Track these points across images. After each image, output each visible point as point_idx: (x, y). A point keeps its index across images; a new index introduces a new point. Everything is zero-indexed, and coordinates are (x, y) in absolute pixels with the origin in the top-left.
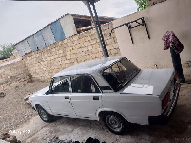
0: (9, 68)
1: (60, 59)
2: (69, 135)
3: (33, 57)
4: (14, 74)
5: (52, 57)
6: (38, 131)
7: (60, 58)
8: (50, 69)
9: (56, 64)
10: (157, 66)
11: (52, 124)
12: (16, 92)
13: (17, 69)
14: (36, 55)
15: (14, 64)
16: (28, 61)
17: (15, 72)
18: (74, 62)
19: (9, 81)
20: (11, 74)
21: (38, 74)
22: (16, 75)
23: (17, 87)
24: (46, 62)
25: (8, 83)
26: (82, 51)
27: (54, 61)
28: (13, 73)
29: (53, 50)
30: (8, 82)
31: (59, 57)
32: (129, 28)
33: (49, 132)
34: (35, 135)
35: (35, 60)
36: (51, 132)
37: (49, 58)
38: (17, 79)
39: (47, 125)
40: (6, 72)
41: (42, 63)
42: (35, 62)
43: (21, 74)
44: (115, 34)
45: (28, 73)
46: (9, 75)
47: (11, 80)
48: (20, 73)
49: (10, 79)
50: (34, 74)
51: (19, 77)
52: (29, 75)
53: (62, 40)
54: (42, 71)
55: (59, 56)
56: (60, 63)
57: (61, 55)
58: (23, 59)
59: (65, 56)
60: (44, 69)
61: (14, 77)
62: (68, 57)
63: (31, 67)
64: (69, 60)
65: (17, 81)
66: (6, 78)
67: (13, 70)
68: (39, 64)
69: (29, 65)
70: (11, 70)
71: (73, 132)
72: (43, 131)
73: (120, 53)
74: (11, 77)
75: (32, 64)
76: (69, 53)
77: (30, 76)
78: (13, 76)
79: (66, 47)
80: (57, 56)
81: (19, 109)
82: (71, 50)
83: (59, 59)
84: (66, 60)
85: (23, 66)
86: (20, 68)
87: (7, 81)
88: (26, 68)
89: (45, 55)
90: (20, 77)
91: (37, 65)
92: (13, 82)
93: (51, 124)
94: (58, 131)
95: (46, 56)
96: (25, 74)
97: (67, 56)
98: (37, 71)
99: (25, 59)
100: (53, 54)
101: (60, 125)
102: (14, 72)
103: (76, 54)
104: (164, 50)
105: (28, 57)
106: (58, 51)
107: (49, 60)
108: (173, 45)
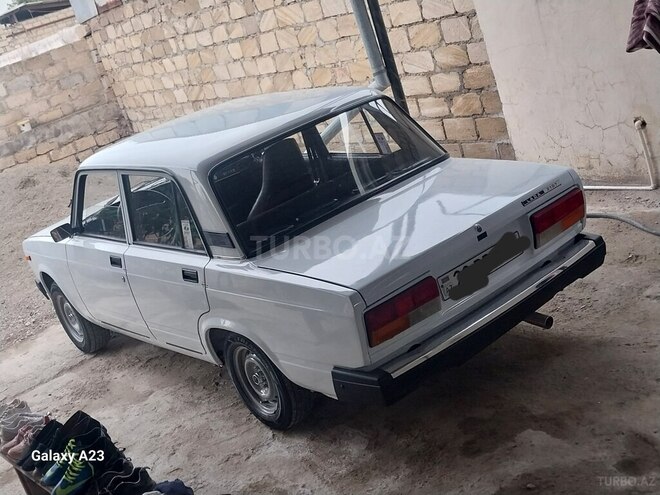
0: (26, 78)
1: (235, 50)
2: (125, 410)
3: (127, 27)
4: (46, 112)
5: (205, 39)
6: (41, 383)
7: (237, 45)
8: (201, 97)
9: (220, 71)
10: (644, 124)
11: (100, 362)
12: (21, 207)
13: (64, 83)
14: (137, 18)
15: (47, 59)
16: (108, 49)
17: (54, 102)
18: (291, 72)
19: (26, 143)
20: (37, 109)
21: (155, 119)
22: (57, 113)
23: (27, 182)
24: (180, 61)
25: (22, 155)
26: (320, 17)
27: (213, 58)
28: (42, 106)
30: (20, 147)
31: (233, 41)
33: (70, 392)
34: (28, 394)
35: (136, 42)
36: (79, 392)
37: (191, 42)
38: (62, 138)
39: (82, 362)
40: (12, 102)
41: (166, 62)
42: (137, 56)
43: (82, 110)
45: (112, 106)
46: (24, 116)
47: (33, 140)
48: (78, 104)
49: (28, 133)
50: (141, 117)
51: (69, 128)
52: (120, 118)
54: (170, 105)
55: (233, 36)
56: (237, 71)
57: (238, 31)
58: (89, 35)
59: (256, 34)
60: (175, 92)
61: (47, 124)
62: (268, 43)
63: (127, 80)
64: (273, 58)
65: (61, 146)
66: (14, 130)
67: (44, 89)
68: (156, 63)
69: (115, 66)
70: (36, 88)
71: (146, 402)
72: (56, 387)
73: (482, 40)
74: (35, 125)
75: (127, 65)
76: (269, 21)
77: (124, 123)
78: (43, 118)
80: (220, 33)
81: (16, 283)
82: (276, 7)
83: (231, 46)
84: (261, 55)
85: (91, 73)
86: (77, 79)
87: (15, 144)
88: (105, 83)
89: (177, 25)
90: (77, 126)
91: (147, 70)
92: (42, 148)
93: (97, 360)
94: (102, 390)
95: (181, 29)
96: (101, 112)
97: (262, 37)
98: (149, 99)
99: (98, 34)
100: (206, 19)
101: (120, 368)
102: (48, 101)
103: (298, 28)
104: (629, 50)
105: (110, 28)
106: (224, 9)
107: (193, 51)
108: (653, 35)
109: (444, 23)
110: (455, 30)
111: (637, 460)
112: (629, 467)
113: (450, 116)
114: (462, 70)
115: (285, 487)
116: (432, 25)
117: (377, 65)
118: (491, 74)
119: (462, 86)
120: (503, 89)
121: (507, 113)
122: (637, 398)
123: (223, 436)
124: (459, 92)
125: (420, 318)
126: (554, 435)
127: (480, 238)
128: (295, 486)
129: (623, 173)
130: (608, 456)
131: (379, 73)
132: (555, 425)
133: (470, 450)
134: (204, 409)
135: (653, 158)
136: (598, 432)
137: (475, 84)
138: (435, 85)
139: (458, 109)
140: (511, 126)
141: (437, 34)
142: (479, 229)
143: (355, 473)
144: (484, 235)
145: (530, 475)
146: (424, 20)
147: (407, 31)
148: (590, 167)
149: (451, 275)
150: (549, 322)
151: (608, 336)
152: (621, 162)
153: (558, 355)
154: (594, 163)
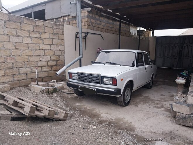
44: (63, 36)
73: (64, 56)
109: (56, 51)
110: (58, 53)
113: (51, 71)
114: (57, 61)
116: (52, 51)
119: (56, 64)
137: (59, 64)
138: (49, 64)
139: (53, 69)
141: (53, 53)
146: (50, 50)
147: (44, 51)
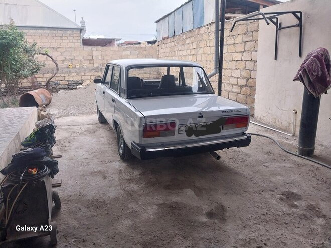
3: (167, 45)
5: (184, 53)
7: (191, 56)
10: (296, 113)
14: (170, 43)
15: (145, 48)
16: (162, 51)
29: (188, 41)
31: (191, 55)
32: (277, 27)
35: (168, 50)
37: (181, 53)
39: (96, 124)
44: (258, 34)
53: (200, 27)
55: (191, 53)
57: (193, 52)
58: (158, 45)
59: (197, 54)
62: (199, 58)
64: (199, 62)
67: (141, 56)
70: (139, 55)
76: (201, 51)
79: (201, 39)
80: (188, 52)
82: (204, 47)
83: (189, 57)
85: (155, 56)
95: (180, 48)
97: (198, 56)
99: (160, 46)
100: (186, 47)
103: (208, 54)
104: (294, 80)
105: (164, 45)
106: (191, 45)
107: (180, 56)
108: (302, 75)
109: (247, 62)
110: (250, 65)
111: (215, 214)
112: (210, 215)
113: (240, 93)
114: (248, 79)
115: (108, 175)
116: (244, 62)
117: (216, 65)
118: (255, 83)
119: (246, 84)
120: (257, 88)
121: (256, 97)
122: (233, 194)
123: (108, 155)
124: (245, 86)
125: (166, 135)
126: (196, 194)
127: (199, 117)
128: (110, 176)
129: (285, 128)
130: (206, 208)
131: (216, 68)
132: (199, 191)
133: (167, 188)
134: (111, 146)
135: (296, 125)
136: (210, 199)
137: (250, 85)
138: (239, 82)
139: (243, 92)
140: (256, 101)
141: (244, 65)
142: (200, 114)
143: (129, 180)
144: (202, 117)
145: (177, 203)
146: (242, 60)
147: (236, 62)
148: (275, 122)
149: (184, 126)
150: (219, 158)
151: (241, 172)
152: (285, 124)
153: (220, 171)
154: (277, 122)
